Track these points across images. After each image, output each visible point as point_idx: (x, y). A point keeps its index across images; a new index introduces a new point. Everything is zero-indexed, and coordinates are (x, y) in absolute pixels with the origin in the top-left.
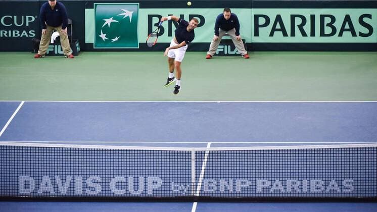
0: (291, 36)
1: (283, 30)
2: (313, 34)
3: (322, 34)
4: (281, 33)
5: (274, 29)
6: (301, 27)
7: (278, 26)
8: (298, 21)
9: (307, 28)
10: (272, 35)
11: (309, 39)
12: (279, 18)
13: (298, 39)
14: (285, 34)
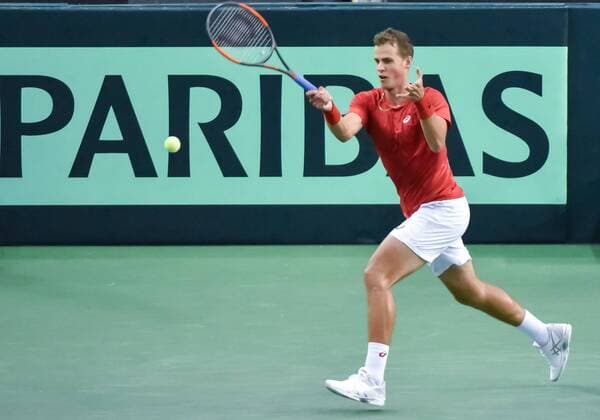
0: (171, 174)
1: (134, 145)
2: (271, 165)
3: (315, 164)
4: (124, 159)
5: (92, 144)
6: (215, 133)
7: (111, 131)
8: (204, 105)
9: (245, 137)
10: (81, 168)
11: (253, 191)
12: (114, 93)
13: (206, 187)
14: (143, 167)
